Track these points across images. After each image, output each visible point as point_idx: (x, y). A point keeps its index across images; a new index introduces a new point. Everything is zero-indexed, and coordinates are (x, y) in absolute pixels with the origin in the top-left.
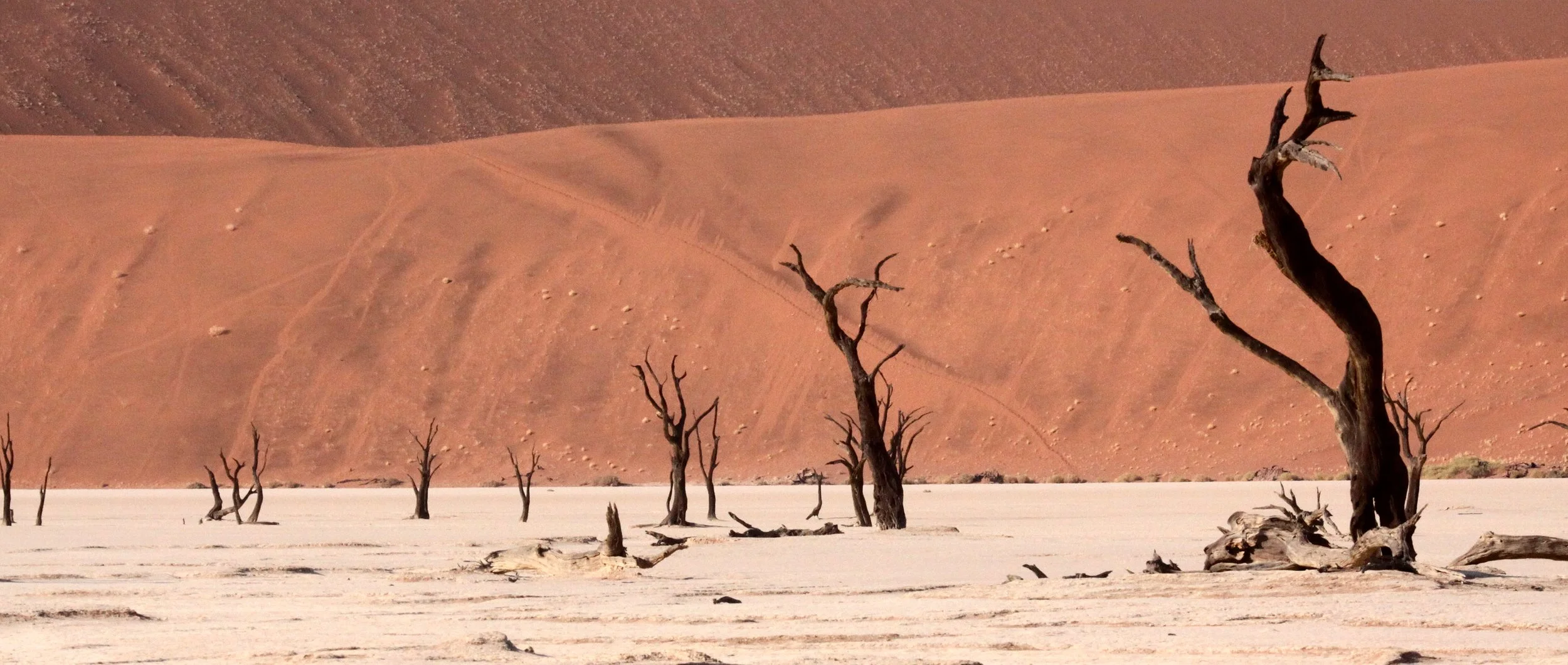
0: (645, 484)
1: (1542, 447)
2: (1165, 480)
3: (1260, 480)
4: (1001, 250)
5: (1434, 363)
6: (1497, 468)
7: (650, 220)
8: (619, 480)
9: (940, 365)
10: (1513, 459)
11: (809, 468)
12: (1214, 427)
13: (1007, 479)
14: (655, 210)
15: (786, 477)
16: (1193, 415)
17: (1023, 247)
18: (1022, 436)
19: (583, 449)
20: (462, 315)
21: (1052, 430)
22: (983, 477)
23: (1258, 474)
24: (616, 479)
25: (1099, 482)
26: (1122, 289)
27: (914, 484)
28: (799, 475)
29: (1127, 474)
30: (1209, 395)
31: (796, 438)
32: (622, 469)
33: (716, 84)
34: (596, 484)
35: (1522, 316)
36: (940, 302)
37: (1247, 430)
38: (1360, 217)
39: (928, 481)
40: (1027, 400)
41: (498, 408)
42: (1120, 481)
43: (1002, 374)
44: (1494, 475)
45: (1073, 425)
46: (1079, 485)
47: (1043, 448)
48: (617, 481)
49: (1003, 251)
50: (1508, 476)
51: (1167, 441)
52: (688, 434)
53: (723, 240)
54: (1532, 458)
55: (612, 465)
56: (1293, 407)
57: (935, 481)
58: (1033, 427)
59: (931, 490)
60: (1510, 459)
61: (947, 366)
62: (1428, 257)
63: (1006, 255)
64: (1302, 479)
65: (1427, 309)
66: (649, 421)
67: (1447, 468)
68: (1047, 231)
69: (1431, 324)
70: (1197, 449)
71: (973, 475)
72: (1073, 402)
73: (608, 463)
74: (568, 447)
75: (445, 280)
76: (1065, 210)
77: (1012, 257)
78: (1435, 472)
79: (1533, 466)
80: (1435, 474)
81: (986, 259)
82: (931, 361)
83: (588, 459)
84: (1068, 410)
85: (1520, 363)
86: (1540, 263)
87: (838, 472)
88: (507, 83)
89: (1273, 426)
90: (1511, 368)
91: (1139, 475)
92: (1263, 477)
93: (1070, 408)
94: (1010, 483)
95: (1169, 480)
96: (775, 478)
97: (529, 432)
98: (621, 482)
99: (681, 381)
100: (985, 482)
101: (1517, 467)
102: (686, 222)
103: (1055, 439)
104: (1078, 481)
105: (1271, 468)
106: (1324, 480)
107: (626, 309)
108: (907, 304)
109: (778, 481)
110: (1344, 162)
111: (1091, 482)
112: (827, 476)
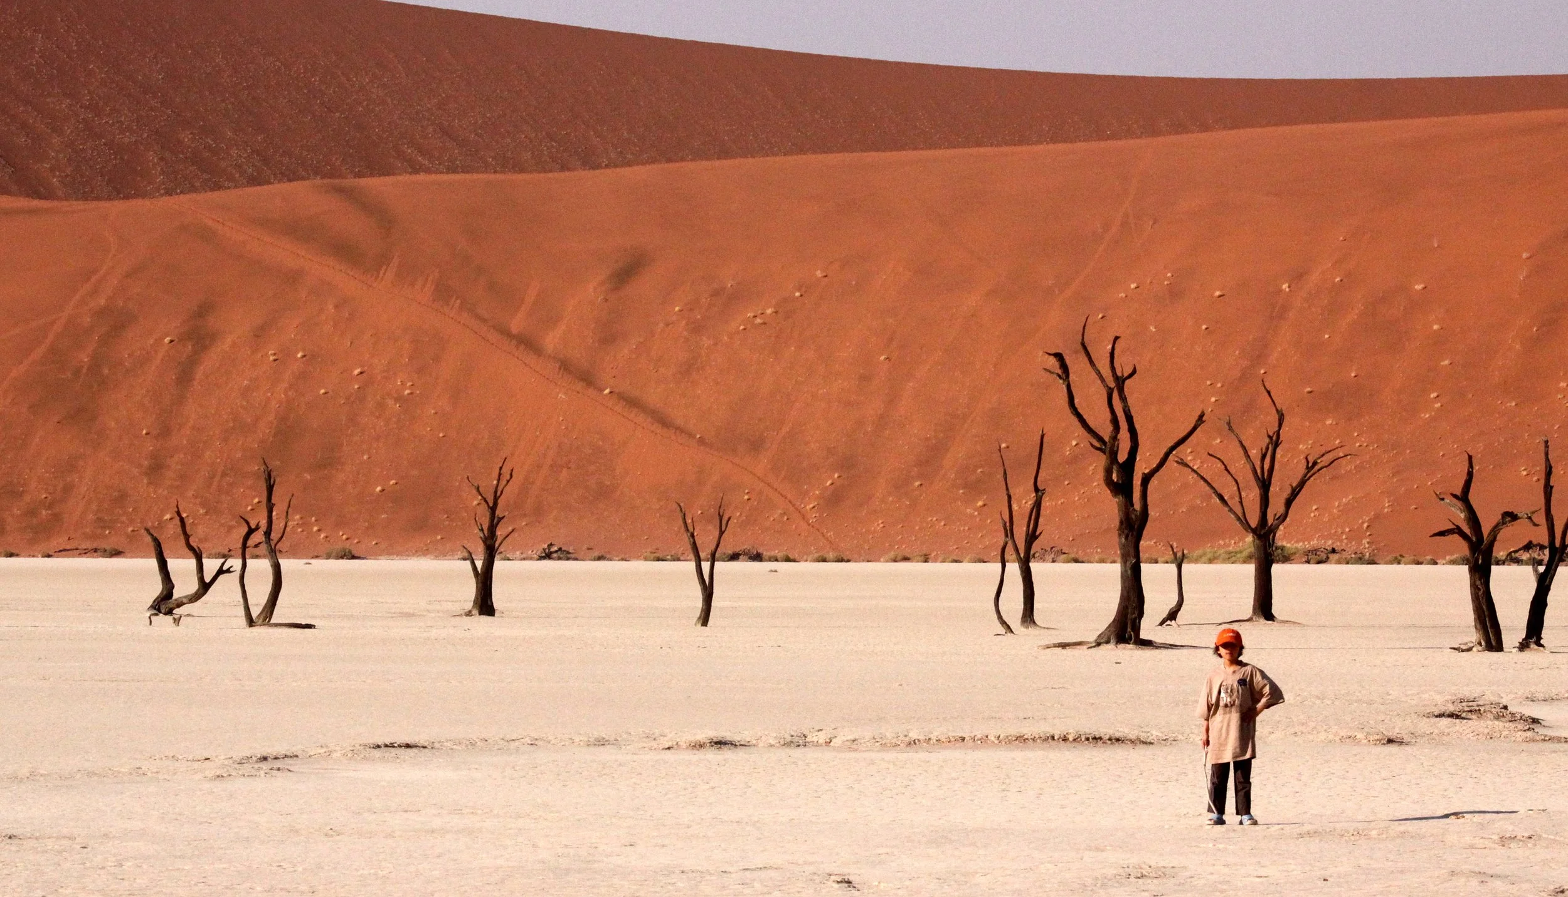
0: (380, 557)
1: (1340, 530)
2: (935, 561)
3: (1038, 562)
4: (753, 315)
5: (1218, 441)
6: (1295, 553)
7: (382, 280)
8: (353, 553)
9: (691, 435)
10: (1309, 543)
11: (553, 543)
12: (984, 505)
13: (767, 558)
14: (386, 270)
15: (530, 551)
16: (961, 491)
17: (776, 312)
18: (780, 511)
19: (313, 519)
20: (185, 377)
21: (811, 506)
22: (739, 555)
23: (1036, 556)
24: (350, 552)
25: (863, 561)
26: (882, 358)
27: (666, 560)
28: (544, 550)
29: (893, 553)
30: (979, 470)
31: (539, 512)
32: (356, 541)
34: (328, 557)
35: (1311, 392)
36: (688, 369)
37: (1020, 508)
38: (1133, 286)
39: (682, 558)
40: (783, 473)
41: (224, 474)
42: (887, 561)
43: (756, 445)
44: (1292, 560)
45: (834, 500)
46: (843, 564)
47: (804, 525)
48: (351, 553)
49: (755, 317)
50: (1308, 562)
51: (935, 519)
52: (1146, 479)
53: (459, 301)
54: (1330, 542)
55: (344, 537)
56: (1068, 484)
57: (689, 558)
58: (790, 502)
60: (1306, 543)
61: (698, 436)
62: (1206, 329)
63: (758, 321)
64: (1083, 562)
65: (1209, 383)
66: (383, 490)
67: (1241, 552)
68: (801, 296)
69: (1213, 399)
70: (967, 528)
71: (730, 552)
72: (834, 476)
73: (341, 534)
74: (297, 517)
75: (167, 340)
76: (819, 274)
77: (765, 323)
80: (1229, 558)
81: (737, 324)
82: (680, 430)
83: (319, 530)
85: (1310, 442)
86: (1326, 337)
87: (585, 547)
88: (210, 146)
90: (1301, 446)
91: (907, 555)
92: (1041, 558)
93: (829, 483)
94: (770, 561)
95: (940, 559)
96: (518, 553)
97: (256, 500)
98: (356, 555)
99: (1127, 382)
100: (744, 560)
101: (1315, 551)
102: (419, 283)
103: (814, 515)
104: (842, 560)
105: (1049, 550)
106: (1106, 563)
107: (357, 372)
108: (655, 370)
109: (522, 556)
110: (1114, 229)
111: (856, 562)
112: (573, 551)
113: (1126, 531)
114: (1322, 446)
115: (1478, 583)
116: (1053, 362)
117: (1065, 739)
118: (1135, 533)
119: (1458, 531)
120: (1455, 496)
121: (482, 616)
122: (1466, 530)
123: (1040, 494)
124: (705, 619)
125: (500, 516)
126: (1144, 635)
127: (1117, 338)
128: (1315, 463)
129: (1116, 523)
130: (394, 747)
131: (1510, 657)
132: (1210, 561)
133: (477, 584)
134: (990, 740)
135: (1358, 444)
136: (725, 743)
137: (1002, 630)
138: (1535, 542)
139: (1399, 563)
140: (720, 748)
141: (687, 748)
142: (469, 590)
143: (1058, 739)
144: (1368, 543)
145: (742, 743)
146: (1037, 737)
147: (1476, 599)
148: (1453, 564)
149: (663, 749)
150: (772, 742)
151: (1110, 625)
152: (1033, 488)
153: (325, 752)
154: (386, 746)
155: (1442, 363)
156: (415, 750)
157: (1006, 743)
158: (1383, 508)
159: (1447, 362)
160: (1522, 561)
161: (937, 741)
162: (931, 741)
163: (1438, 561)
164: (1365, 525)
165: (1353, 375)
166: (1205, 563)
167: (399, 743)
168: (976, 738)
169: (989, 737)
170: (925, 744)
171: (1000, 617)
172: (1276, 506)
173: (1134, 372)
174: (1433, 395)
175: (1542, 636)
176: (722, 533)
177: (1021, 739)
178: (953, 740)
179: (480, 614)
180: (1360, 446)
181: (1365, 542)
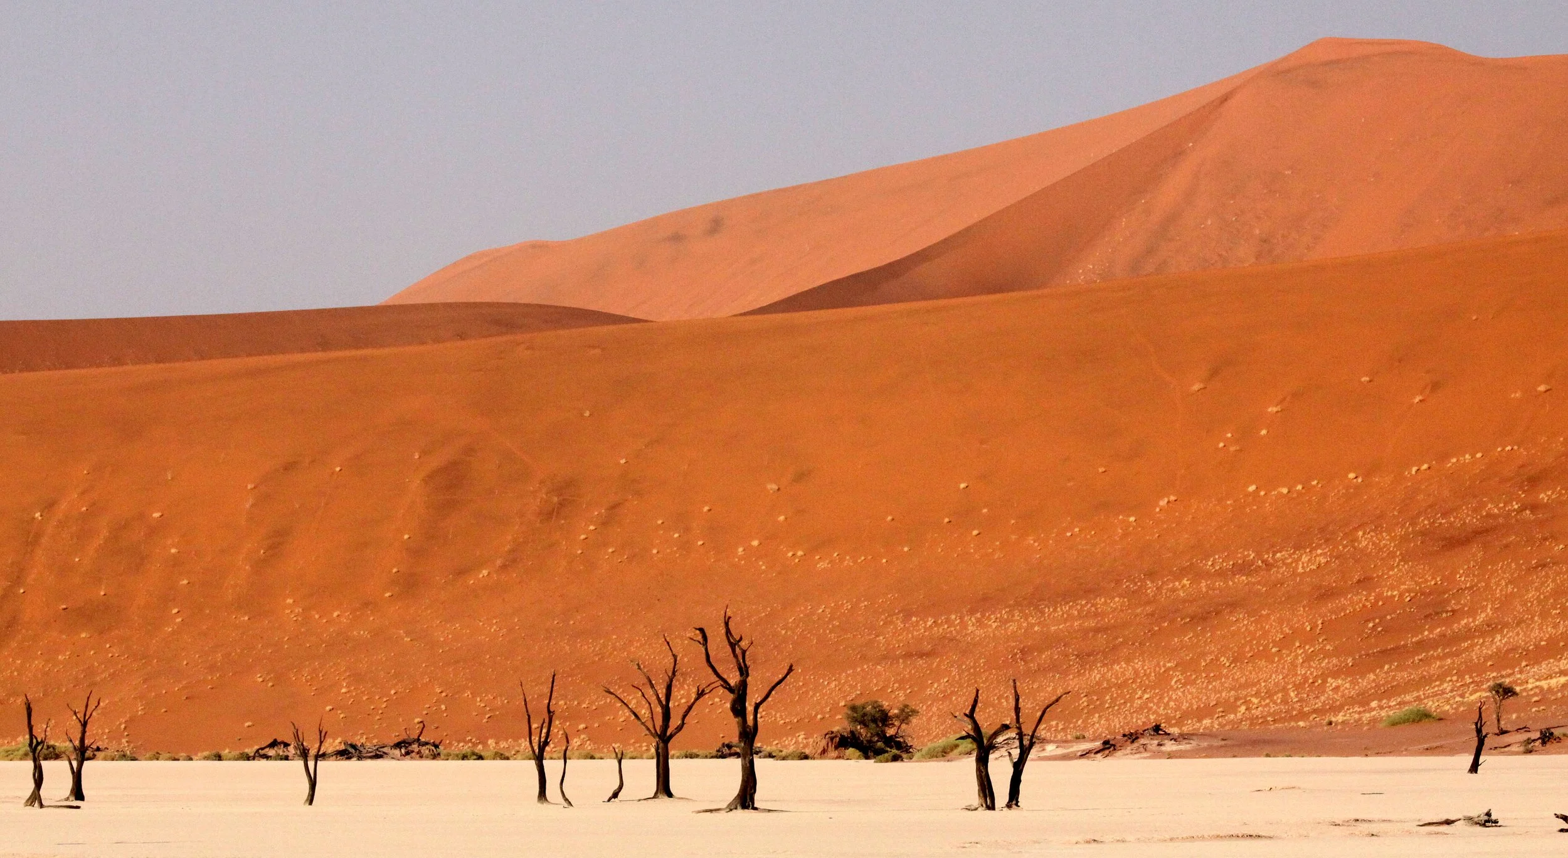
114: (78, 656)
115: (982, 768)
116: (697, 633)
118: (750, 738)
119: (970, 736)
120: (965, 715)
122: (974, 735)
123: (552, 714)
124: (311, 800)
126: (756, 803)
131: (1001, 815)
133: (73, 778)
135: (110, 655)
137: (566, 805)
138: (279, 741)
139: (158, 759)
142: (66, 781)
144: (127, 742)
147: (980, 779)
148: (207, 760)
155: (181, 583)
158: (137, 711)
159: (185, 582)
160: (271, 757)
163: (193, 757)
164: (123, 726)
165: (102, 593)
174: (175, 611)
175: (1018, 800)
176: (321, 742)
180: (112, 656)
181: (124, 741)
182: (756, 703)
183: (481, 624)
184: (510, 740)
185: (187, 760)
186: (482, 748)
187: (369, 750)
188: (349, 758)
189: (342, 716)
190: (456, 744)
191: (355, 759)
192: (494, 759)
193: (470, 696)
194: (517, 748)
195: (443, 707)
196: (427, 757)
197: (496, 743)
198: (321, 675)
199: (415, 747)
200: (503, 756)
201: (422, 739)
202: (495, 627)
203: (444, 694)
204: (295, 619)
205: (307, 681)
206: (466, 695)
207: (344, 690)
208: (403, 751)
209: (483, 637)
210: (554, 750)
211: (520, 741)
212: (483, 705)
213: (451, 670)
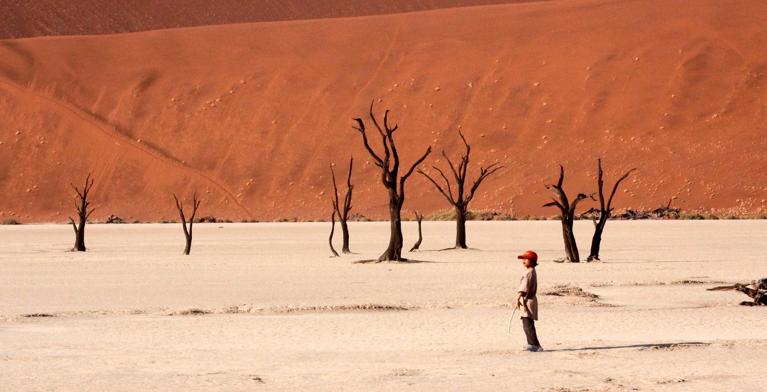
0: (29, 224)
1: (498, 204)
2: (300, 221)
3: (350, 221)
4: (210, 102)
5: (438, 161)
6: (477, 215)
7: (29, 88)
8: (16, 221)
9: (180, 161)
10: (483, 210)
11: (114, 215)
12: (324, 194)
13: (218, 220)
14: (31, 83)
15: (102, 219)
16: (312, 187)
17: (221, 101)
18: (224, 198)
21: (239, 195)
22: (205, 219)
23: (349, 218)
25: (265, 222)
26: (273, 122)
27: (169, 223)
28: (109, 218)
29: (279, 217)
30: (321, 177)
31: (107, 199)
32: (18, 216)
33: (47, 24)
34: (4, 223)
35: (483, 136)
36: (178, 129)
37: (341, 195)
38: (396, 85)
39: (176, 222)
40: (225, 179)
42: (277, 222)
43: (212, 166)
44: (475, 219)
45: (250, 192)
46: (255, 223)
47: (235, 204)
48: (15, 222)
50: (483, 220)
51: (300, 201)
52: (403, 180)
53: (66, 97)
54: (494, 210)
55: (12, 214)
56: (365, 183)
58: (229, 193)
59: (223, 227)
60: (482, 210)
61: (183, 162)
62: (432, 106)
63: (212, 105)
64: (373, 221)
65: (433, 132)
66: (31, 191)
67: (450, 215)
68: (233, 92)
69: (435, 141)
70: (315, 205)
71: (200, 218)
72: (250, 180)
73: (10, 212)
76: (242, 82)
77: (215, 106)
78: (444, 217)
79: (495, 214)
80: (444, 218)
81: (202, 107)
82: (175, 159)
84: (247, 184)
85: (483, 161)
86: (491, 109)
87: (130, 216)
89: (355, 193)
90: (479, 163)
91: (286, 218)
92: (352, 220)
93: (248, 183)
94: (219, 222)
95: (302, 220)
98: (18, 222)
99: (393, 133)
100: (207, 222)
101: (487, 214)
102: (47, 89)
103: (241, 200)
104: (254, 221)
105: (356, 215)
106: (384, 221)
107: (17, 133)
108: (162, 130)
109: (99, 222)
110: (386, 57)
111: (261, 222)
112: (123, 219)
113: (393, 206)
114: (489, 162)
115: (567, 229)
116: (356, 123)
117: (364, 308)
118: (398, 206)
119: (557, 203)
120: (555, 186)
121: (79, 251)
122: (560, 203)
123: (351, 188)
124: (188, 251)
125: (88, 202)
126: (403, 256)
127: (387, 111)
128: (486, 171)
129: (388, 202)
130: (37, 316)
131: (583, 266)
132: (435, 220)
133: (77, 236)
134: (328, 309)
135: (507, 162)
136: (198, 312)
137: (333, 255)
138: (594, 209)
139: (528, 220)
140: (196, 314)
141: (180, 314)
142: (73, 239)
143: (361, 308)
144: (513, 210)
145: (207, 312)
146: (351, 307)
147: (565, 236)
148: (554, 220)
149: (168, 315)
150: (222, 311)
151: (386, 252)
152: (347, 186)
153: (4, 319)
154: (33, 316)
155: (548, 122)
156: (48, 318)
157: (335, 310)
158: (520, 193)
159: (550, 121)
160: (588, 218)
161: (302, 309)
162: (299, 310)
163: (547, 219)
164: (511, 201)
165: (504, 128)
166: (432, 221)
167: (39, 314)
168: (321, 308)
169: (327, 307)
170: (296, 311)
171: (332, 248)
172: (467, 192)
173: (396, 127)
174: (544, 137)
175: (599, 255)
176: (195, 209)
177: (343, 308)
178: (309, 309)
179: (79, 250)
180: (508, 163)
181: (511, 209)
182: (402, 177)
183: (712, 144)
184: (723, 208)
185: (543, 220)
186: (707, 213)
187: (640, 214)
188: (628, 219)
189: (632, 195)
190: (694, 211)
191: (632, 219)
192: (710, 219)
193: (703, 184)
194: (726, 213)
195: (688, 190)
196: (672, 218)
197: (715, 210)
198: (622, 172)
199: (666, 212)
200: (715, 217)
201: (670, 208)
202: (719, 146)
203: (689, 183)
204: (610, 141)
205: (615, 175)
206: (701, 183)
207: (634, 181)
208: (659, 214)
209: (713, 151)
210: (746, 214)
211: (728, 209)
212: (710, 189)
213: (694, 169)
